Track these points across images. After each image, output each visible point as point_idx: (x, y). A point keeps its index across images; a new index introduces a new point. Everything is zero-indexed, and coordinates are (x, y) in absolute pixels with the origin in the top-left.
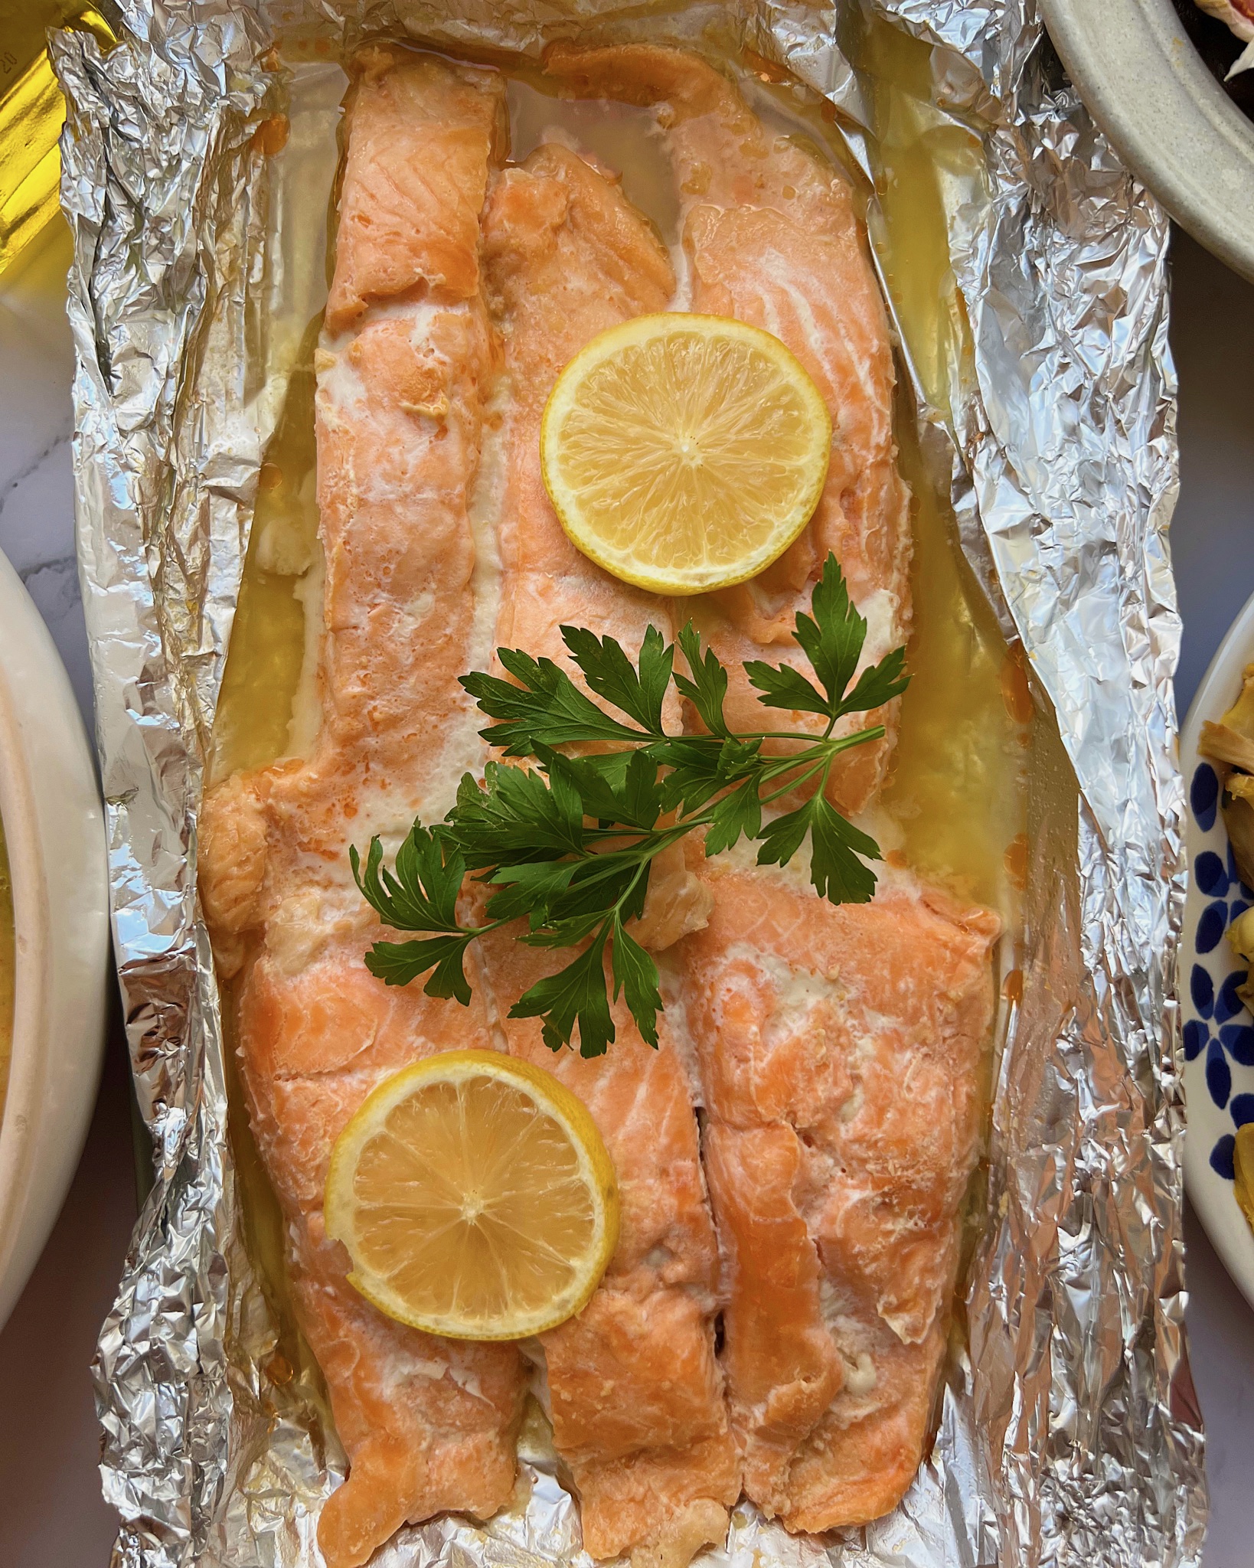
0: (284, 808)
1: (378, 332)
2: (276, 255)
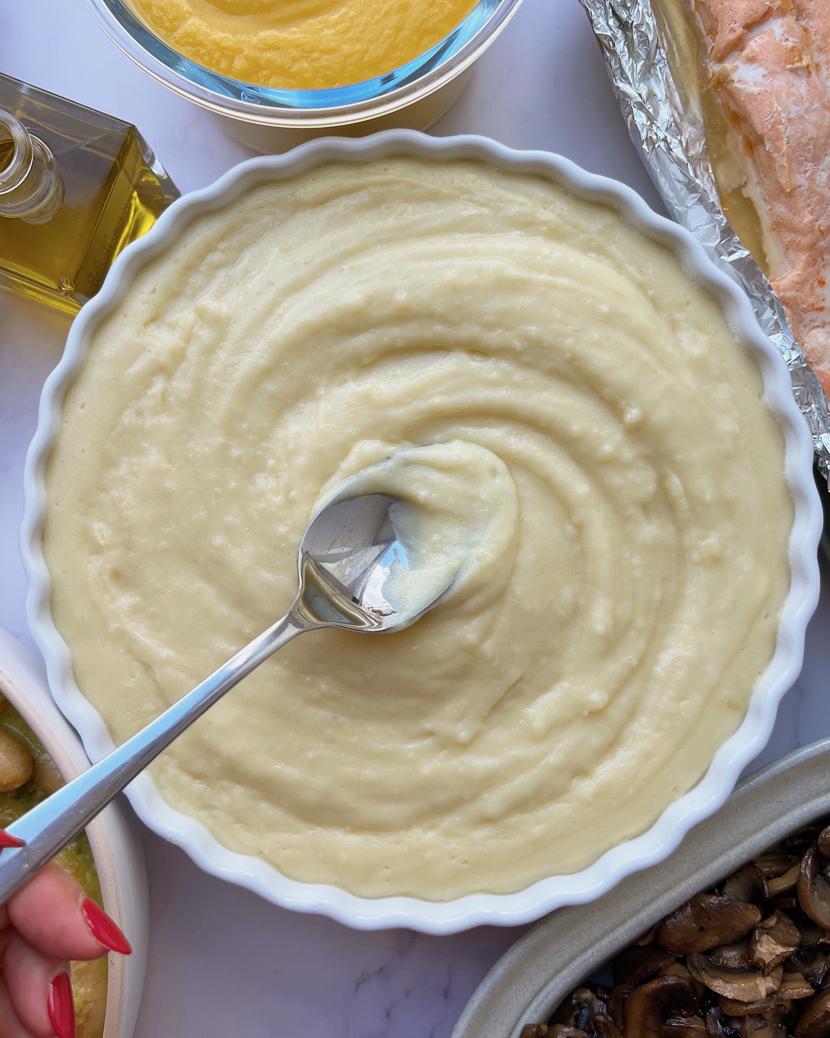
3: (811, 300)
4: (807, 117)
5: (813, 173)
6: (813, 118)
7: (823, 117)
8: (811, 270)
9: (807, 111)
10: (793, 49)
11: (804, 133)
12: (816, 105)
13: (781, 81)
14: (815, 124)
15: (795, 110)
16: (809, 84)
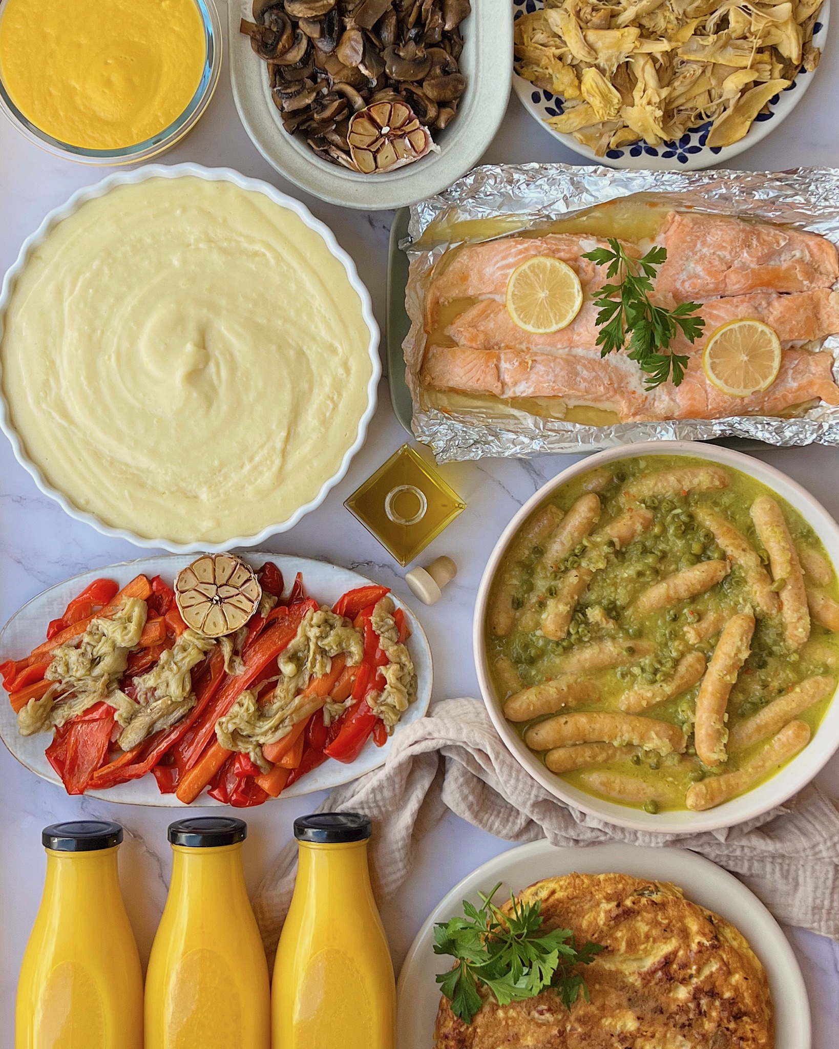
0: (633, 410)
1: (507, 378)
2: (477, 410)
3: (640, 401)
4: (556, 372)
5: (582, 378)
6: (558, 370)
7: (559, 363)
8: (625, 395)
9: (554, 371)
10: (520, 364)
11: (563, 377)
12: (552, 365)
13: (533, 377)
14: (561, 370)
15: (551, 377)
16: (540, 364)
